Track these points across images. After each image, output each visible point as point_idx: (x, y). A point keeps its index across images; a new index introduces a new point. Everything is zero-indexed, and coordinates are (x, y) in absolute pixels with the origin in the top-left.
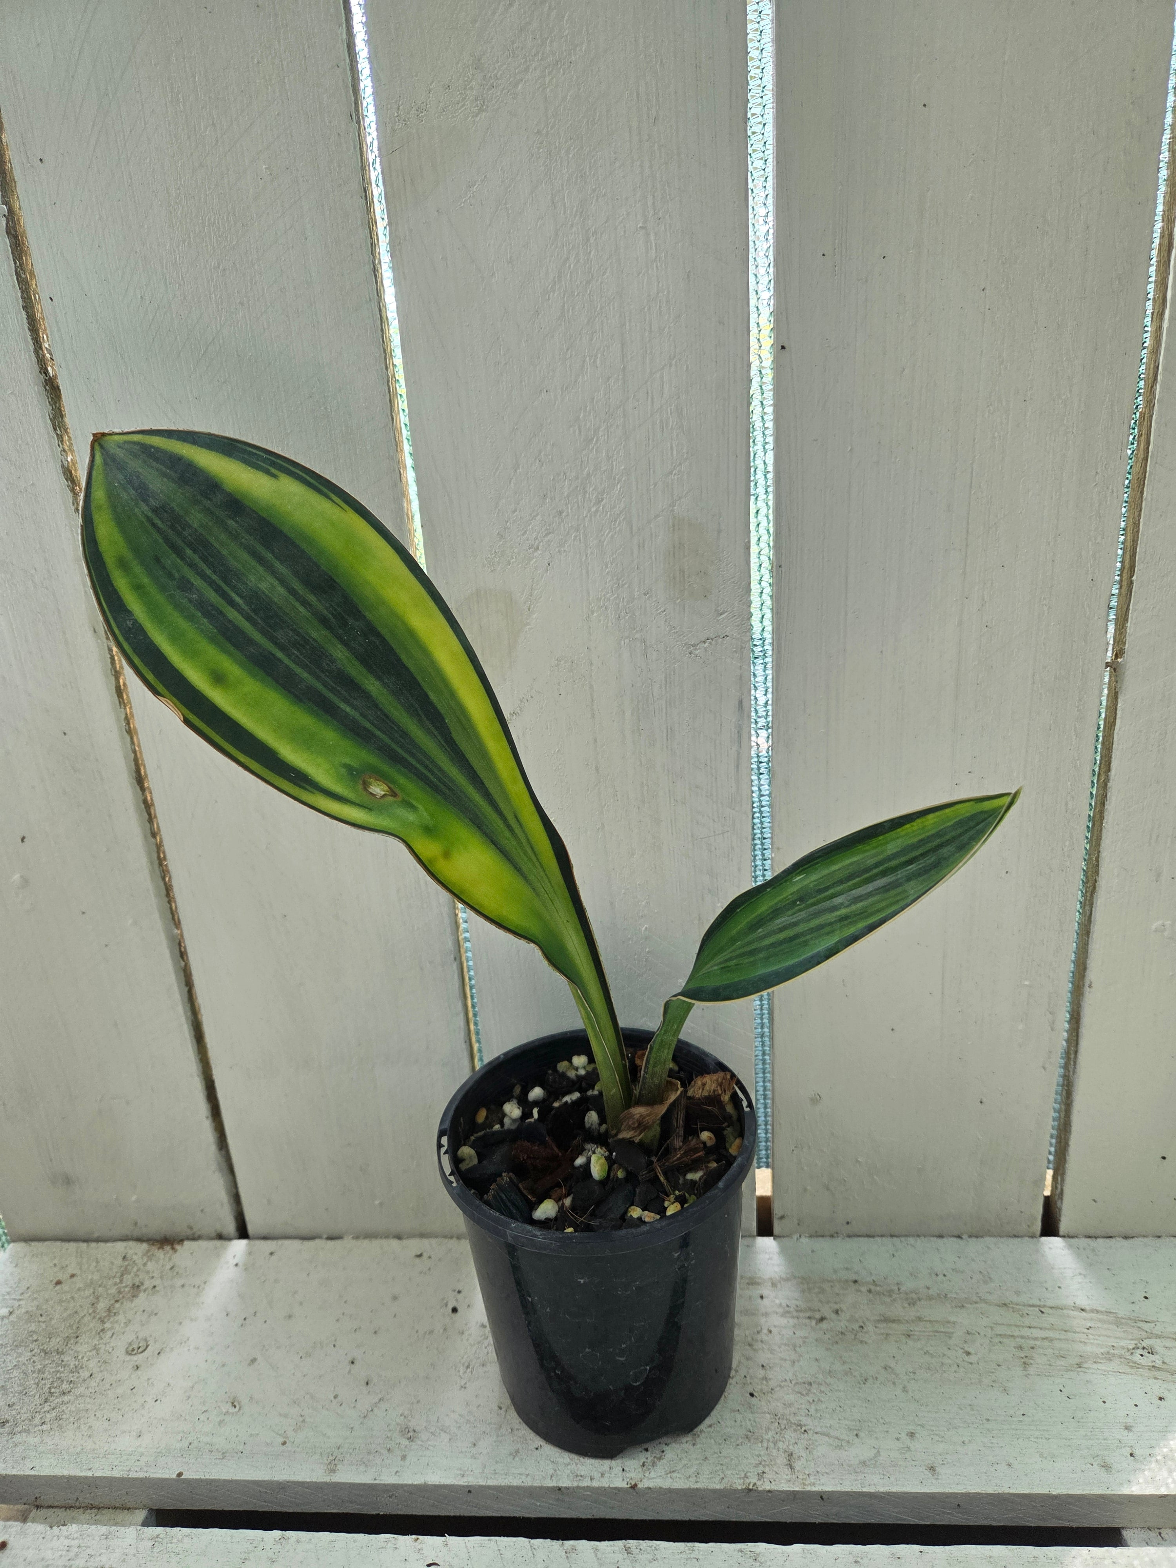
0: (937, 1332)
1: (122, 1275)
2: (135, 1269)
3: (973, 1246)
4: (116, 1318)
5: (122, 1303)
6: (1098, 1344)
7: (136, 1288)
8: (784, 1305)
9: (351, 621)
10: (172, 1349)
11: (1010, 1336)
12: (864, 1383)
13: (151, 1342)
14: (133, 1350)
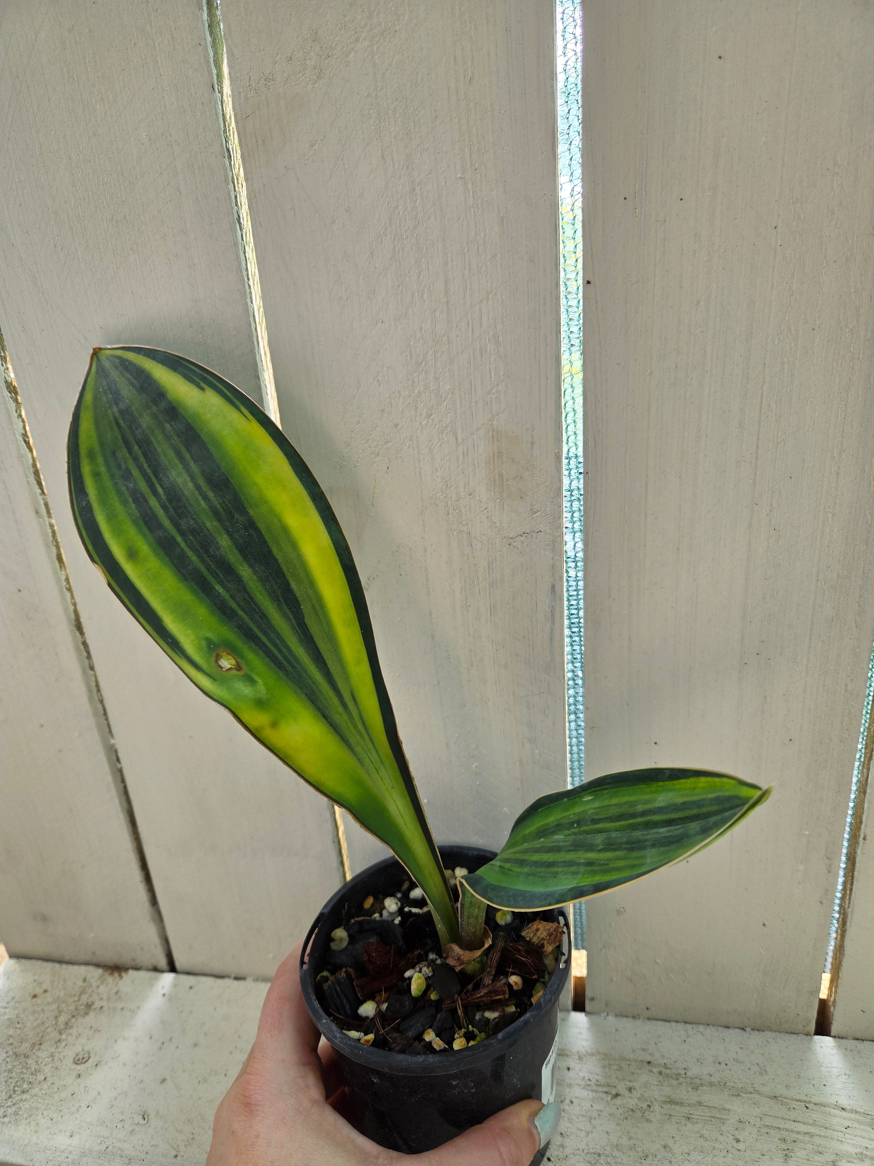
0: (713, 1117)
1: (80, 995)
2: (90, 991)
3: (754, 1039)
4: (71, 1031)
5: (77, 1019)
6: (854, 1144)
7: (89, 1006)
8: (587, 1078)
9: (237, 516)
10: (106, 1064)
11: (775, 1127)
12: (645, 1159)
13: (92, 1055)
14: (79, 1060)
